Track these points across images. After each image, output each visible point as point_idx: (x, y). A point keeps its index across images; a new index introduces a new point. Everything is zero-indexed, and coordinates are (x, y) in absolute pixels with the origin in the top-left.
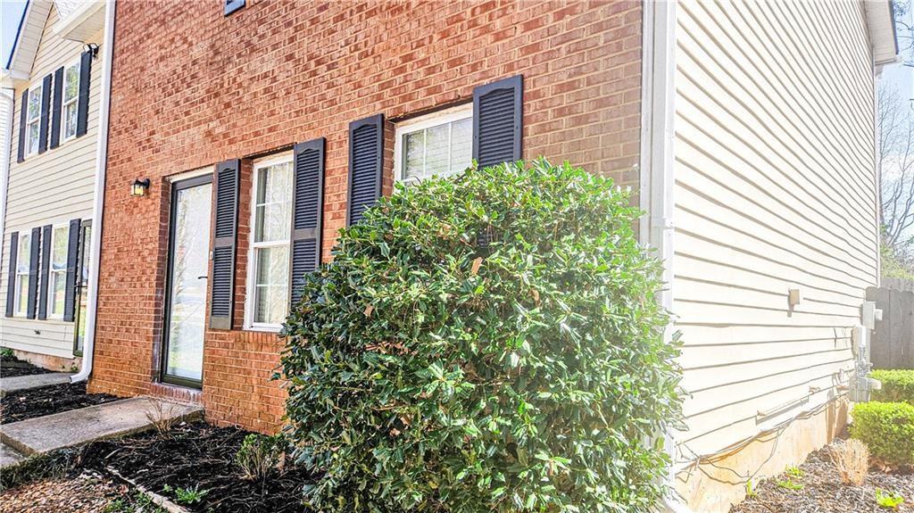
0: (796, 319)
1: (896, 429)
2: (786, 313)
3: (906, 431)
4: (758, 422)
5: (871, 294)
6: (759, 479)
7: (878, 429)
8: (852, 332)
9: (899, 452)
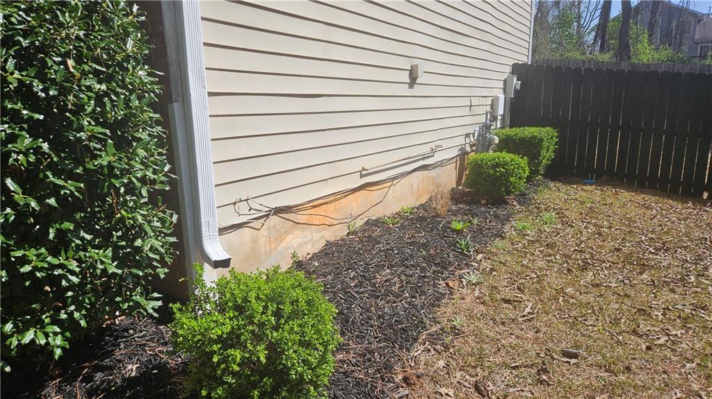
0: (417, 90)
1: (492, 172)
2: (408, 85)
3: (498, 173)
4: (362, 176)
5: (517, 69)
6: (366, 219)
7: (481, 173)
8: (492, 100)
9: (493, 189)
